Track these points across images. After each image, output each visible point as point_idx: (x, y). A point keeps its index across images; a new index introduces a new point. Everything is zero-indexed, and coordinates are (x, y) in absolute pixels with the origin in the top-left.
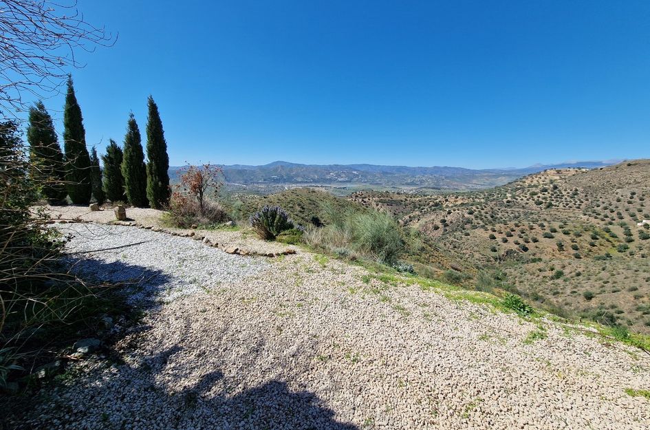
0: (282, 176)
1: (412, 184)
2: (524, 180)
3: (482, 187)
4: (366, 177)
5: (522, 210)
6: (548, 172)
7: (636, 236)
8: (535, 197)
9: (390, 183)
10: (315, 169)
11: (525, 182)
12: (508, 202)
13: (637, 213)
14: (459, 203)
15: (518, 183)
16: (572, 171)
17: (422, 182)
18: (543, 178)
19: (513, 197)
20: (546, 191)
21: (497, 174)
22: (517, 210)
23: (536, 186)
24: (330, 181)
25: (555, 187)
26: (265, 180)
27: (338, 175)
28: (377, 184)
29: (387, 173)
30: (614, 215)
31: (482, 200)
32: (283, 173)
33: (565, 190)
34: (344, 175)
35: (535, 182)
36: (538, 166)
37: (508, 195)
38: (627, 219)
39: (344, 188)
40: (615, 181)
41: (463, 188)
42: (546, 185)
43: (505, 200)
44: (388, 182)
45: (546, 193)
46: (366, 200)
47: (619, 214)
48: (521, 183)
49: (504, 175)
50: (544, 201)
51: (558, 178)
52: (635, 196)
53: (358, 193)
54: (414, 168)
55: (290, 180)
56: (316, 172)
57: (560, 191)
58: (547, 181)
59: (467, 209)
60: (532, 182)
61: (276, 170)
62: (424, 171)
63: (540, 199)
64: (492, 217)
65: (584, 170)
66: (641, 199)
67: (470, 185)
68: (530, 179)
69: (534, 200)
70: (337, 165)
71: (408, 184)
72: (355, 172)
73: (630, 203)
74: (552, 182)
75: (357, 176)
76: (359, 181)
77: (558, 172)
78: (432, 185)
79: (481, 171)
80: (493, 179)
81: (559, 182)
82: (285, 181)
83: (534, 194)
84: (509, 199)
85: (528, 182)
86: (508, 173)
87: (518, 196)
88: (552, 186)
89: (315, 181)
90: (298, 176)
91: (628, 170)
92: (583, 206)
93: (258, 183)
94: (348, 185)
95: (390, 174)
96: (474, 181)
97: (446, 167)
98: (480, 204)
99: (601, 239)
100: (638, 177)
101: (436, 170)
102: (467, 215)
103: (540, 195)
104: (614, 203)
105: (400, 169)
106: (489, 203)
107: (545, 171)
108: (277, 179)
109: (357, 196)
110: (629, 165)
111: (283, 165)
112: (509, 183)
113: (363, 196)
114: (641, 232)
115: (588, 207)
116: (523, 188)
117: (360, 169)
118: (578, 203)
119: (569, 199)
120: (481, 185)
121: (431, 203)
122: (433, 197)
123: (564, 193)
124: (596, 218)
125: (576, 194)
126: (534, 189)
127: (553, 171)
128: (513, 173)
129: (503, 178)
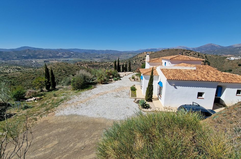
0: (30, 55)
1: (99, 57)
2: (138, 56)
4: (77, 55)
5: (138, 66)
8: (142, 61)
9: (89, 58)
10: (50, 51)
12: (134, 63)
17: (102, 56)
18: (143, 55)
19: (136, 62)
20: (144, 59)
21: (129, 53)
22: (137, 66)
23: (141, 58)
24: (59, 57)
26: (18, 57)
27: (63, 54)
28: (83, 58)
29: (87, 53)
32: (30, 53)
34: (66, 54)
35: (141, 56)
36: (141, 50)
37: (134, 61)
39: (68, 60)
42: (144, 57)
43: (133, 63)
44: (88, 57)
46: (82, 65)
48: (137, 57)
49: (131, 53)
53: (78, 63)
54: (99, 50)
55: (35, 57)
56: (50, 53)
61: (25, 52)
62: (103, 51)
68: (139, 55)
70: (62, 49)
71: (97, 58)
72: (72, 53)
75: (73, 54)
76: (74, 57)
78: (106, 58)
79: (123, 52)
80: (127, 55)
82: (32, 58)
83: (141, 60)
84: (134, 62)
85: (139, 56)
89: (50, 57)
90: (40, 55)
91: (163, 52)
93: (13, 59)
94: (69, 59)
95: (89, 53)
96: (121, 56)
97: (111, 50)
101: (107, 51)
103: (143, 61)
105: (93, 51)
107: (143, 52)
108: (26, 57)
109: (78, 64)
110: (163, 51)
111: (29, 49)
112: (134, 57)
113: (81, 64)
116: (138, 58)
117: (74, 51)
121: (109, 65)
122: (109, 63)
126: (141, 59)
127: (145, 53)
128: (134, 52)
129: (131, 54)
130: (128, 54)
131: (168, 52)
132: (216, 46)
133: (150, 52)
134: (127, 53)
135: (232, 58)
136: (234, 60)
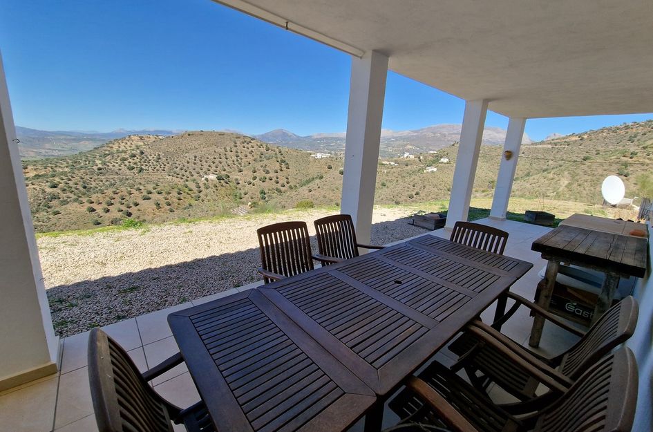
2: (111, 145)
3: (62, 153)
5: (116, 177)
6: (133, 137)
7: (202, 188)
8: (126, 162)
11: (112, 147)
12: (100, 169)
13: (200, 171)
14: (32, 174)
15: (106, 148)
16: (152, 139)
18: (129, 143)
19: (104, 163)
20: (135, 156)
21: (78, 138)
22: (111, 177)
23: (124, 152)
25: (142, 153)
30: (188, 173)
31: (66, 169)
33: (151, 155)
35: (122, 148)
36: (122, 131)
37: (98, 162)
38: (196, 176)
40: (183, 147)
41: (32, 154)
42: (133, 150)
43: (95, 168)
45: (135, 158)
47: (190, 172)
48: (109, 149)
49: (87, 139)
50: (135, 166)
51: (142, 144)
52: (197, 159)
57: (146, 156)
58: (134, 147)
59: (47, 182)
60: (119, 147)
63: (132, 165)
64: (85, 187)
65: (161, 137)
66: (201, 161)
67: (43, 151)
68: (117, 144)
69: (126, 166)
73: (195, 164)
74: (138, 147)
77: (141, 138)
80: (74, 144)
81: (144, 148)
83: (125, 159)
84: (100, 166)
85: (115, 147)
86: (92, 137)
87: (108, 162)
88: (138, 151)
91: (189, 139)
92: (166, 169)
96: (47, 146)
98: (64, 173)
99: (183, 194)
100: (196, 144)
102: (48, 190)
103: (130, 160)
104: (186, 164)
106: (76, 172)
107: (130, 136)
110: (189, 135)
112: (97, 149)
114: (205, 184)
115: (170, 169)
116: (111, 154)
118: (163, 166)
119: (155, 163)
120: (59, 150)
123: (150, 158)
124: (177, 177)
125: (159, 159)
126: (123, 154)
127: (136, 138)
128: (98, 137)
129: (87, 142)
130: (74, 140)
131: (202, 138)
132: (290, 134)
133: (151, 136)
134: (73, 137)
135: (319, 156)
136: (322, 158)
